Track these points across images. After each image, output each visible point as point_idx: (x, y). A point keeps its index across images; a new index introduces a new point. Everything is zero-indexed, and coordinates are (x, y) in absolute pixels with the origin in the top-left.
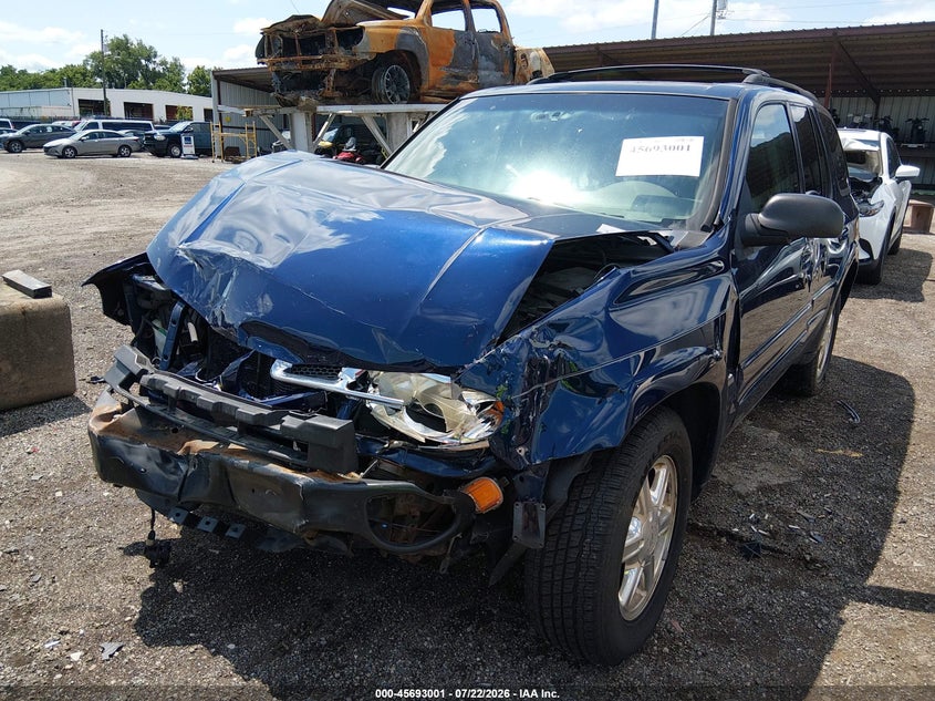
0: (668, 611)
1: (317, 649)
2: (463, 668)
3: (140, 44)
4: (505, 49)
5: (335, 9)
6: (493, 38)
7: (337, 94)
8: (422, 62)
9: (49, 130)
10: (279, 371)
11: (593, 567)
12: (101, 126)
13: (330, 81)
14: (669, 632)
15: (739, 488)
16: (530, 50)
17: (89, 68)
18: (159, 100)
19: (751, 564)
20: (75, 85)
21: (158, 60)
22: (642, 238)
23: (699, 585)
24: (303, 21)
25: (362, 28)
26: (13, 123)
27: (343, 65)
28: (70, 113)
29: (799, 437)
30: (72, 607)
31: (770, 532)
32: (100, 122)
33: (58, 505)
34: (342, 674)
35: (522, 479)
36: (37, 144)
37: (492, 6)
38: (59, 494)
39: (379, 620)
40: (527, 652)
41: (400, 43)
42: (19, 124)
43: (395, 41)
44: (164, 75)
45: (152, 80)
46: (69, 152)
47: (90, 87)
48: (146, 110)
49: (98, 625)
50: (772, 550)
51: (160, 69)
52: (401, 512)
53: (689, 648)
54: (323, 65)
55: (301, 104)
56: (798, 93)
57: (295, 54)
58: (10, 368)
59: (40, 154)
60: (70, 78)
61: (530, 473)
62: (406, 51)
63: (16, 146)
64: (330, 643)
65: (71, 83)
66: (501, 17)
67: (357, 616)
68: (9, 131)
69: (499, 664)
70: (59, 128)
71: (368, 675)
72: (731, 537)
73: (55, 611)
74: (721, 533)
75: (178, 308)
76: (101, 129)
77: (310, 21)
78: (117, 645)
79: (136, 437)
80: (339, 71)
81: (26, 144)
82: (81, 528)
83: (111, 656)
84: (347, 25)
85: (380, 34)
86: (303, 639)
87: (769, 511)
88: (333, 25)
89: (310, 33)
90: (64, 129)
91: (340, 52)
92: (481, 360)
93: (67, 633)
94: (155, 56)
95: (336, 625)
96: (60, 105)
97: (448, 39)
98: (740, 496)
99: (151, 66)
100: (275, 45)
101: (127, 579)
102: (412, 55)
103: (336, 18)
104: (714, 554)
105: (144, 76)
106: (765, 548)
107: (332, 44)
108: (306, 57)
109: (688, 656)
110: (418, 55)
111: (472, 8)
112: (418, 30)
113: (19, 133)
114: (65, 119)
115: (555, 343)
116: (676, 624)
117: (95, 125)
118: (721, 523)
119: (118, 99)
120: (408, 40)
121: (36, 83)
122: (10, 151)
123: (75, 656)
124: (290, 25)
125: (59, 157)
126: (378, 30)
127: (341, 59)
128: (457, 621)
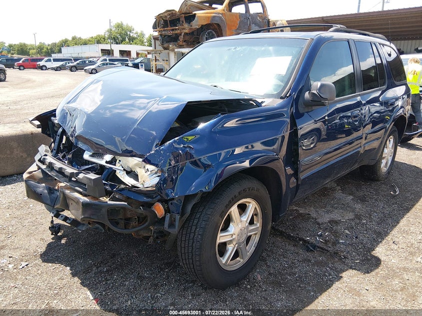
0: (258, 270)
1: (101, 272)
2: (156, 285)
3: (127, 25)
4: (265, 20)
5: (184, 6)
6: (259, 16)
7: (184, 43)
8: (223, 28)
9: (87, 62)
10: (86, 156)
11: (198, 241)
12: (108, 60)
13: (181, 38)
14: (254, 279)
15: (320, 221)
16: (278, 21)
17: (106, 36)
18: (134, 49)
19: (308, 254)
20: (101, 43)
21: (134, 32)
22: (251, 102)
23: (278, 260)
24: (171, 12)
25: (195, 14)
26: (74, 59)
27: (187, 31)
28: (97, 55)
29: (363, 200)
30: (18, 248)
31: (326, 240)
32: (108, 59)
33: (29, 209)
34: (106, 283)
35: (171, 204)
36: (81, 68)
37: (260, 2)
38: (31, 205)
39: (132, 263)
40: (187, 281)
41: (212, 20)
42: (76, 60)
43: (210, 19)
44: (137, 38)
45: (132, 40)
46: (94, 71)
47: (107, 44)
48: (128, 53)
49: (23, 255)
50: (322, 248)
51: (135, 36)
52: (129, 216)
53: (260, 287)
54: (179, 31)
55: (170, 49)
56: (369, 35)
57: (168, 27)
58: (26, 156)
59: (83, 72)
60: (99, 41)
61: (175, 201)
62: (216, 24)
63: (74, 69)
64: (107, 271)
65: (99, 42)
66: (263, 6)
67: (123, 261)
68: (72, 63)
69: (172, 285)
70: (91, 61)
71: (116, 284)
72: (305, 241)
73: (10, 249)
74: (300, 240)
75: (61, 130)
76: (108, 62)
77: (174, 12)
78: (26, 263)
79: (40, 181)
80: (186, 34)
81: (78, 68)
82: (34, 219)
83: (23, 267)
84: (189, 13)
85: (203, 17)
86: (97, 268)
87: (330, 231)
88: (183, 14)
89: (174, 18)
90: (93, 62)
91: (186, 25)
92: (153, 152)
93: (11, 257)
94: (133, 30)
95: (113, 263)
96: (93, 52)
97: (236, 17)
98: (318, 224)
99: (131, 35)
100: (160, 23)
101: (42, 239)
102: (218, 25)
103: (184, 11)
104: (293, 248)
105: (129, 39)
106: (318, 247)
107: (183, 22)
108: (172, 28)
109: (257, 290)
110: (221, 25)
111: (249, 3)
112: (222, 14)
113: (75, 63)
114: (95, 57)
115: (186, 146)
116: (259, 276)
117: (105, 60)
118: (302, 235)
119: (117, 49)
120: (217, 19)
121: (85, 43)
122: (72, 71)
123: (10, 266)
124: (166, 14)
125: (90, 73)
126: (202, 15)
127: (186, 28)
128: (163, 266)
